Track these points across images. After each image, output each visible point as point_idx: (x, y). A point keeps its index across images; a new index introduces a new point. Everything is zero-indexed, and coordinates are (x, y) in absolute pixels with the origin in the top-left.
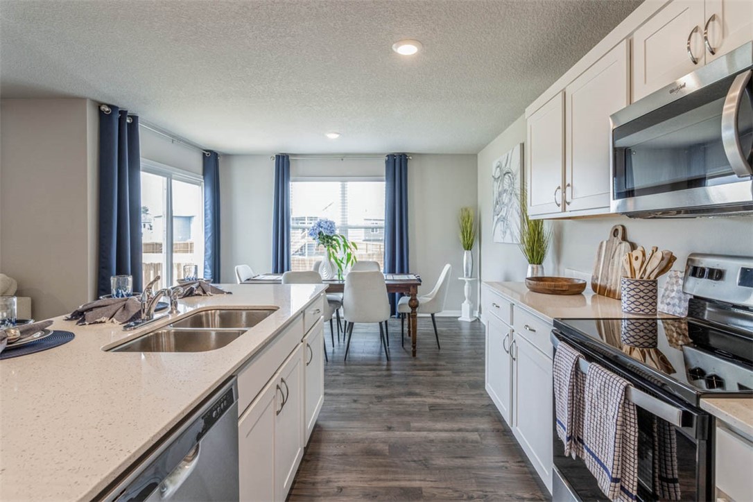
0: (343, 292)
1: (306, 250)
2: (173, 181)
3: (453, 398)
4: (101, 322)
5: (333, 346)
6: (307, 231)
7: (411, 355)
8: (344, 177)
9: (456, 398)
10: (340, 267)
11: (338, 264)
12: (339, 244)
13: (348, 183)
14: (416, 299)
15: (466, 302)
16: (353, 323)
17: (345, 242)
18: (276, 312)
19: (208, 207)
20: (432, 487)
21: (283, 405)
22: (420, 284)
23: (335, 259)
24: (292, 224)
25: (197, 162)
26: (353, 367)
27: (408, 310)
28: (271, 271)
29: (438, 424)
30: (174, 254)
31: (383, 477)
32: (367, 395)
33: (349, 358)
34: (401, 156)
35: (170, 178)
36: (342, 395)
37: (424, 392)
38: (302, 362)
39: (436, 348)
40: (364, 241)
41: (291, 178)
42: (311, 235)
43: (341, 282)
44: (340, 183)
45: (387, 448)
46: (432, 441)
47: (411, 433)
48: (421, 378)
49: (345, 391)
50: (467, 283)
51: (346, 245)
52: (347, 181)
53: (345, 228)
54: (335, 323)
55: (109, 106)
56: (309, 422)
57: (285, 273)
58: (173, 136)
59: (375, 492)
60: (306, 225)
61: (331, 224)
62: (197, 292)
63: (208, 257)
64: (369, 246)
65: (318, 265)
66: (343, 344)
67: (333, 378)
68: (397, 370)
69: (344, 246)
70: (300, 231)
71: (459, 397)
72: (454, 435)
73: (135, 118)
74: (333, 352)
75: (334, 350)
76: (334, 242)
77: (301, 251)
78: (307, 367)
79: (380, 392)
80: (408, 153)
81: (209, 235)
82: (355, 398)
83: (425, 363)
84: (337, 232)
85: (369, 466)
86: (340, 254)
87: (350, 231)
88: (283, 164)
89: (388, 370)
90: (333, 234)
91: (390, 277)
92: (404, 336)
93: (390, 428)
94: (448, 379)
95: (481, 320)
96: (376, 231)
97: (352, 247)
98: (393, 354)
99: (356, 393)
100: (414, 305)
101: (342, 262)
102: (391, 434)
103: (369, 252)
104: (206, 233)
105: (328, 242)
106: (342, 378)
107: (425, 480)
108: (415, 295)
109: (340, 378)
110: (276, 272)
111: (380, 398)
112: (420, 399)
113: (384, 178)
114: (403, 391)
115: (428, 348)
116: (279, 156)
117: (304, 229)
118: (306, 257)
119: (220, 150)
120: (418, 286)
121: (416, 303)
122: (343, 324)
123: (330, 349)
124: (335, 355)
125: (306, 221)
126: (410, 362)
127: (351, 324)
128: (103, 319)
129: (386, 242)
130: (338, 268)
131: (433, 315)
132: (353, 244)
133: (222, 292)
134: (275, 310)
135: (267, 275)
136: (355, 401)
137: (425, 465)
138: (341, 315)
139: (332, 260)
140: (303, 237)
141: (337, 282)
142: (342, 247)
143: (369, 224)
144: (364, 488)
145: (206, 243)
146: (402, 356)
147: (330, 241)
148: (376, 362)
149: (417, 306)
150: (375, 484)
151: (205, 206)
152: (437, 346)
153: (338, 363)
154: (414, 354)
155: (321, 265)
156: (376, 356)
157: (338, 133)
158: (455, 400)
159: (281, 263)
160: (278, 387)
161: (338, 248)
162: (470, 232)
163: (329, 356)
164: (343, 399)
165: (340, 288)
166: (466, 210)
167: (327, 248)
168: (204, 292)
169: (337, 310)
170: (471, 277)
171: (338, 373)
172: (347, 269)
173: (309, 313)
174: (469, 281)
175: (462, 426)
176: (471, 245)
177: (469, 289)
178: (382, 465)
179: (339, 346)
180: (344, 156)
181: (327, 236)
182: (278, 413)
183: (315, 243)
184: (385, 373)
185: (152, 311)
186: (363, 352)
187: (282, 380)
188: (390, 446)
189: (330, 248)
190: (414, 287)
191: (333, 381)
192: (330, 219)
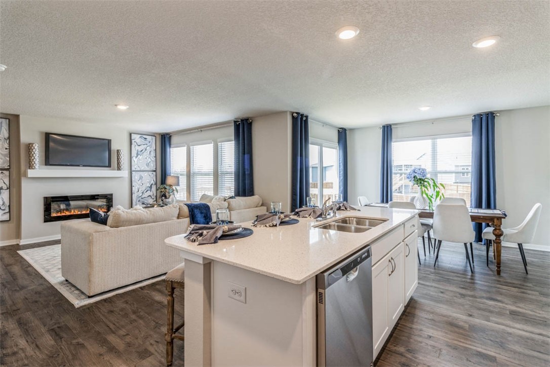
0: (433, 218)
1: (403, 188)
2: (323, 148)
3: (538, 311)
4: (306, 217)
5: (425, 256)
6: (403, 175)
7: (496, 273)
8: (434, 136)
9: (541, 312)
10: (431, 201)
11: (429, 198)
12: (430, 185)
13: (438, 140)
14: (500, 229)
16: (441, 241)
17: (434, 183)
18: (386, 222)
19: (341, 162)
20: (505, 360)
21: (392, 272)
22: (504, 218)
23: (427, 194)
24: (394, 171)
25: (335, 135)
26: (441, 272)
27: (493, 237)
28: (379, 201)
29: (518, 324)
30: (324, 189)
31: (462, 340)
32: (452, 291)
33: (438, 265)
34: (488, 114)
35: (321, 146)
36: (432, 286)
37: (505, 300)
38: (403, 254)
39: (524, 273)
40: (455, 183)
41: (393, 140)
42: (408, 178)
43: (431, 211)
44: (430, 140)
45: (468, 326)
46: (510, 334)
47: (489, 323)
48: (504, 291)
49: (433, 284)
51: (435, 185)
52: (437, 139)
53: (436, 173)
54: (426, 241)
55: (297, 113)
56: (407, 293)
57: (390, 202)
58: (324, 123)
59: (456, 347)
60: (403, 171)
61: (423, 170)
62: (342, 208)
63: (341, 191)
64: (459, 187)
65: (413, 199)
66: (433, 256)
67: (425, 275)
68: (479, 281)
69: (433, 186)
70: (398, 175)
71: (544, 312)
72: (533, 336)
73: (307, 117)
74: (425, 260)
75: (425, 258)
76: (426, 183)
77: (399, 190)
78: (406, 258)
79: (463, 291)
80: (495, 111)
81: (342, 178)
82: (442, 291)
83: (509, 281)
84: (428, 176)
85: (451, 331)
86: (430, 191)
87: (439, 175)
88: (387, 131)
89: (472, 279)
90: (424, 178)
91: (476, 210)
92: (489, 259)
93: (470, 316)
94: (534, 297)
96: (467, 175)
97: (441, 187)
98: (477, 269)
99: (443, 288)
100: (499, 235)
101: (432, 197)
102: (471, 319)
103: (459, 192)
104: (340, 177)
105: (421, 183)
106: (432, 277)
107: (500, 354)
108: (500, 226)
109: (430, 276)
110: (383, 202)
111: (463, 296)
112: (501, 304)
113: (471, 133)
114: (484, 295)
115: (513, 271)
116: (385, 126)
117: (401, 174)
118: (403, 195)
119: (348, 127)
120: (502, 219)
121: (500, 233)
122: (433, 242)
123: (422, 257)
124: (426, 261)
125: (403, 168)
126: (494, 278)
127: (440, 242)
128: (307, 216)
129: (473, 184)
130: (429, 201)
131: (520, 245)
132: (442, 185)
133: (355, 209)
134: (386, 221)
135: (377, 203)
136: (442, 292)
137: (502, 346)
138: (432, 236)
139: (424, 195)
140: (401, 180)
141: (428, 211)
142: (432, 186)
143: (460, 169)
144: (447, 341)
145: (339, 183)
146: (486, 272)
147: (422, 182)
148: (461, 272)
149: (501, 235)
150: (456, 342)
151: (339, 161)
152: (525, 271)
153: (429, 267)
154: (499, 272)
155: (416, 198)
156: (461, 268)
157: (429, 106)
158: (540, 314)
159: (386, 196)
160: (389, 261)
161: (429, 188)
163: (422, 262)
164: (432, 289)
165: (430, 215)
167: (420, 187)
168: (346, 209)
169: (428, 231)
171: (428, 273)
172: (437, 202)
173: (408, 225)
175: (544, 333)
178: (462, 334)
179: (430, 256)
180: (433, 121)
181: (420, 179)
182: (390, 275)
183: (411, 184)
184: (469, 280)
185: (327, 214)
186: (450, 264)
187: (392, 258)
188: (469, 325)
189: (423, 188)
190: (498, 219)
191: (425, 277)
192: (423, 167)
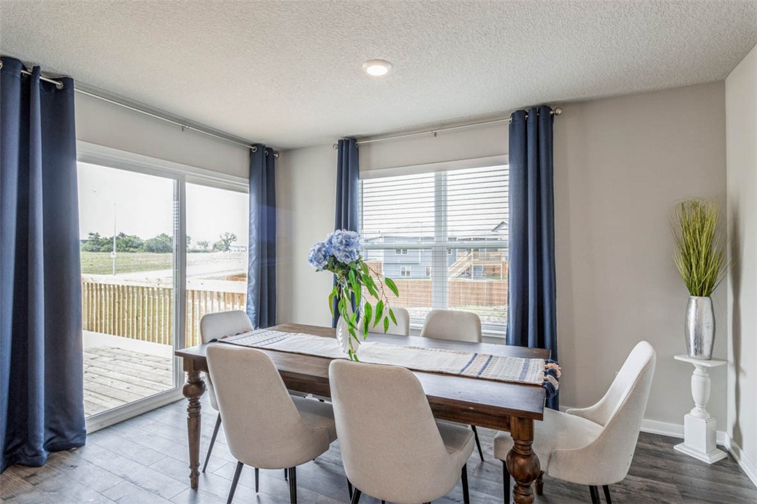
2: (187, 184)
8: (440, 164)
14: (527, 456)
15: (696, 412)
25: (240, 161)
35: (180, 179)
41: (361, 173)
44: (434, 174)
50: (697, 371)
52: (445, 170)
88: (347, 153)
95: (743, 463)
113: (507, 156)
162: (708, 254)
166: (695, 205)
170: (710, 358)
174: (704, 367)
176: (711, 285)
177: (705, 384)
180: (438, 128)
190: (521, 419)
